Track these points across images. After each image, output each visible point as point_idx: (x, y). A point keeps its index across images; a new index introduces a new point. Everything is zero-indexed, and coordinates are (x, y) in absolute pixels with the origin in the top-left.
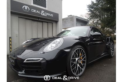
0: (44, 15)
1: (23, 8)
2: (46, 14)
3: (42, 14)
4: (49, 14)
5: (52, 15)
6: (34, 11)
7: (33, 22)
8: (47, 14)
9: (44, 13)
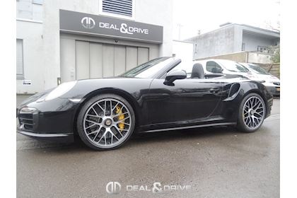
0: (126, 31)
1: (82, 22)
2: (131, 29)
3: (123, 30)
4: (138, 30)
5: (146, 31)
6: (105, 25)
7: (105, 48)
8: (134, 30)
9: (126, 28)
